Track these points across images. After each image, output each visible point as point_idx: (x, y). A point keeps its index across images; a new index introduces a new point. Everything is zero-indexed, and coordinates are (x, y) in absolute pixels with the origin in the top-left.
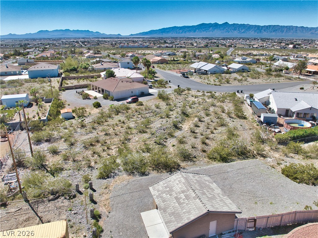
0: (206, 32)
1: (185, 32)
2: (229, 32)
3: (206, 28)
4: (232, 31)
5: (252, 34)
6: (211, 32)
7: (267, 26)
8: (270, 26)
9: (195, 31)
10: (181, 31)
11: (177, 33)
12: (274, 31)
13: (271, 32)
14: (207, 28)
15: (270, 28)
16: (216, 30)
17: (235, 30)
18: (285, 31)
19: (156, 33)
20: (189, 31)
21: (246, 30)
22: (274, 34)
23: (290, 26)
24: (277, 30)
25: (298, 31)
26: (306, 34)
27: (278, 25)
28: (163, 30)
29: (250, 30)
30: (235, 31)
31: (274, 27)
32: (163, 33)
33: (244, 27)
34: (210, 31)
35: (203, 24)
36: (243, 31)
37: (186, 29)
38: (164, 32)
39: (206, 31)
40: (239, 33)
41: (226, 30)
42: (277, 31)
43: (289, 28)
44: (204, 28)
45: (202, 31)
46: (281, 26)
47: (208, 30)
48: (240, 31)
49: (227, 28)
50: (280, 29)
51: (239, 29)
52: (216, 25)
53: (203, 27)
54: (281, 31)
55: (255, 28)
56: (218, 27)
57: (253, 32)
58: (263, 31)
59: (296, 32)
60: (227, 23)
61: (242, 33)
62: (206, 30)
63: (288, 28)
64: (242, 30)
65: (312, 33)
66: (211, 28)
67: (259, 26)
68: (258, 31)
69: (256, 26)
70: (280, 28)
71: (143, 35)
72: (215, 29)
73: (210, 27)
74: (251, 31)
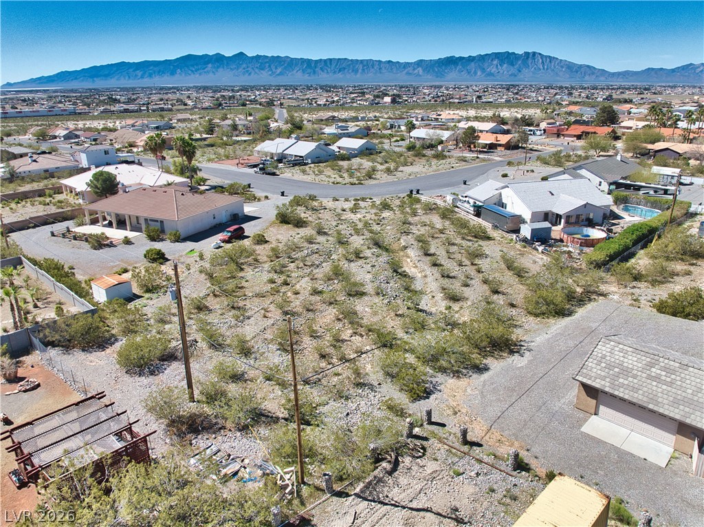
0: (200, 74)
1: (150, 75)
2: (250, 74)
3: (197, 65)
4: (257, 70)
5: (297, 77)
6: (211, 75)
7: (325, 61)
8: (331, 60)
9: (173, 73)
10: (139, 73)
11: (129, 77)
12: (340, 71)
13: (335, 72)
14: (200, 66)
15: (331, 64)
16: (221, 70)
17: (262, 69)
18: (360, 71)
19: (76, 79)
20: (159, 72)
21: (285, 68)
22: (340, 75)
23: (367, 60)
24: (344, 69)
25: (384, 70)
26: (399, 75)
27: (345, 59)
28: (94, 72)
29: (293, 70)
30: (262, 71)
31: (338, 62)
32: (95, 79)
33: (280, 62)
34: (208, 72)
35: (189, 57)
36: (279, 70)
37: (151, 68)
38: (97, 76)
39: (199, 72)
40: (270, 75)
41: (244, 69)
42: (346, 70)
43: (367, 65)
44: (193, 66)
45: (190, 72)
46: (352, 60)
47: (204, 69)
48: (274, 70)
49: (244, 66)
50: (351, 66)
51: (270, 66)
52: (219, 60)
53: (188, 62)
54: (353, 71)
55: (302, 64)
56: (225, 62)
57: (300, 73)
58: (320, 71)
59: (380, 73)
60: (241, 53)
61: (278, 75)
62: (198, 70)
63: (365, 63)
64: (276, 68)
65: (408, 73)
66: (210, 65)
67: (309, 61)
68: (309, 71)
69: (303, 61)
70: (349, 65)
71: (40, 83)
72: (218, 67)
73: (207, 63)
74: (295, 71)
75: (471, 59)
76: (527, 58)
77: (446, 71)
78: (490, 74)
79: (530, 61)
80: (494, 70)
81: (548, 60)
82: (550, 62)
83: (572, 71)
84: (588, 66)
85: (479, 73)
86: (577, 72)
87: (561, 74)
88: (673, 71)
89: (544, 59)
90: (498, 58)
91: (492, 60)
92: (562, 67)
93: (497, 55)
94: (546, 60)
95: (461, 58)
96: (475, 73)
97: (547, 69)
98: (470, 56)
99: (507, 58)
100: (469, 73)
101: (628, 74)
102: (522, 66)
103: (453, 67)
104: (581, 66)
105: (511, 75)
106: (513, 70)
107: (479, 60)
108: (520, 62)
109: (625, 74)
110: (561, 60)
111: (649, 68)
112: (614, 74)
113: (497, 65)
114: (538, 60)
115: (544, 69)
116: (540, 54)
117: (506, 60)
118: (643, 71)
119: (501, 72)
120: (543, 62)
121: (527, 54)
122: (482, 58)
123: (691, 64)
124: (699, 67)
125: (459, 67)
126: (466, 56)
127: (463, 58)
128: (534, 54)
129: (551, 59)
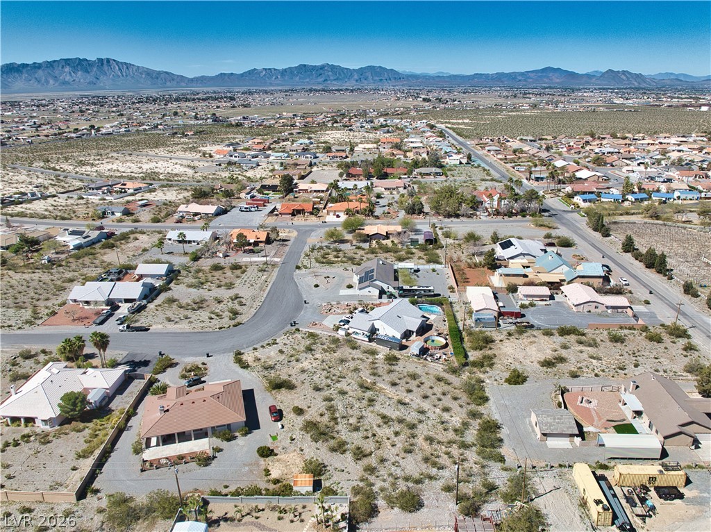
75: (37, 66)
76: (102, 64)
77: (9, 80)
78: (65, 83)
79: (105, 67)
80: (68, 78)
81: (125, 67)
82: (127, 68)
83: (151, 77)
84: (166, 73)
85: (51, 82)
86: (157, 78)
87: (142, 80)
88: (242, 75)
89: (121, 66)
90: (69, 65)
91: (63, 67)
92: (141, 74)
93: (67, 62)
94: (123, 66)
95: (25, 66)
96: (47, 82)
97: (127, 76)
98: (35, 63)
99: (79, 65)
100: (39, 81)
101: (205, 79)
102: (98, 73)
103: (16, 75)
104: (159, 73)
105: (89, 83)
106: (90, 78)
107: (47, 67)
108: (95, 69)
109: (202, 80)
110: (138, 67)
111: (221, 73)
112: (192, 80)
113: (70, 73)
114: (114, 66)
115: (123, 76)
116: (114, 60)
117: (79, 66)
118: (217, 76)
119: (77, 80)
120: (120, 69)
121: (101, 60)
122: (51, 65)
123: (255, 69)
124: (262, 72)
125: (25, 75)
126: (30, 62)
127: (27, 65)
128: (108, 61)
129: (128, 66)
